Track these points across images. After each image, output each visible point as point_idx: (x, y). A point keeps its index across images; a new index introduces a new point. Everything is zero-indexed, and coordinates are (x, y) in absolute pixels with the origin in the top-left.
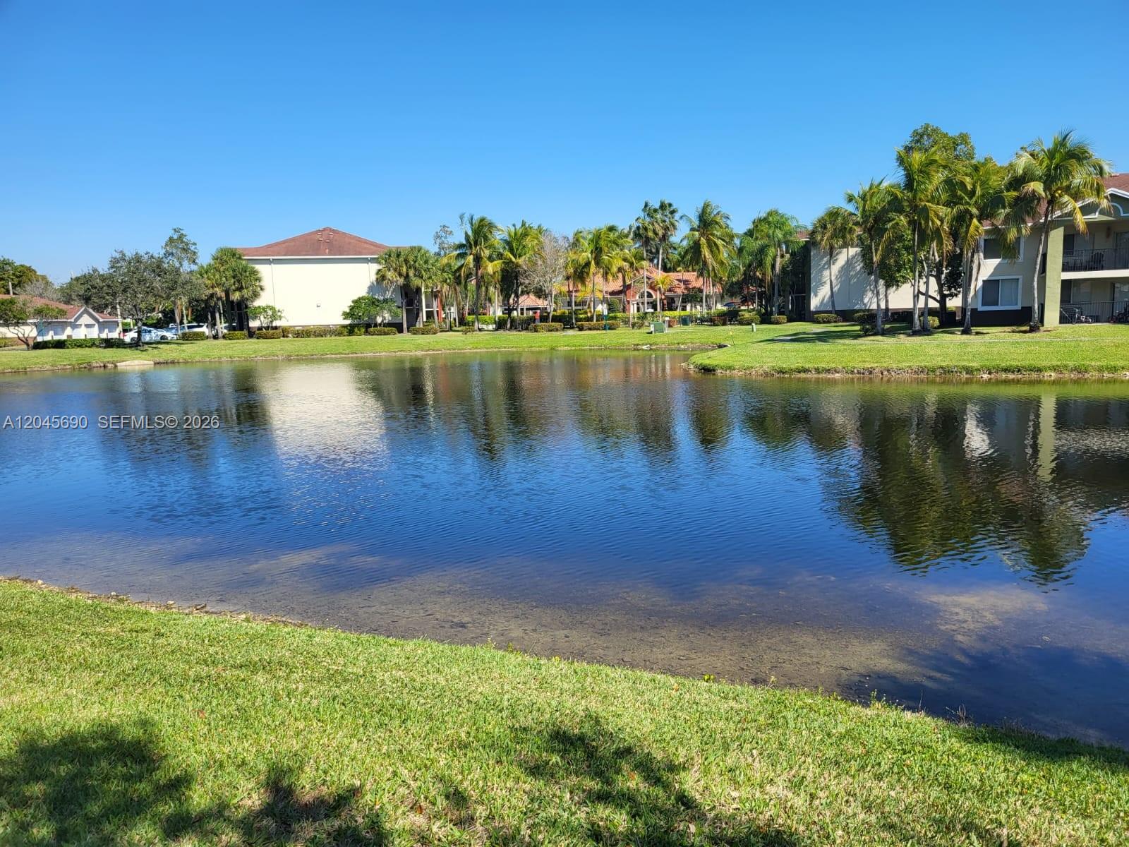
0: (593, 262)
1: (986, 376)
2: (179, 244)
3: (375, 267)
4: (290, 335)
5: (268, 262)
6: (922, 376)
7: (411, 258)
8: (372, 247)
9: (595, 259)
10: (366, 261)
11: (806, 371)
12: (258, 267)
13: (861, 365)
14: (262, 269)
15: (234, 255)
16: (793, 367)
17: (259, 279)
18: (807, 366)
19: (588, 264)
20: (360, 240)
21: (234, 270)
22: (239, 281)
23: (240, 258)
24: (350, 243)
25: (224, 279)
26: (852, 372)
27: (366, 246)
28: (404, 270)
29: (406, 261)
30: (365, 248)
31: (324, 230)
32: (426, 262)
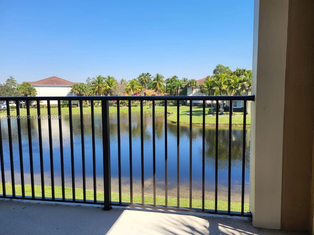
0: (131, 89)
1: (240, 126)
2: (11, 81)
3: (70, 89)
4: (45, 107)
5: (38, 86)
6: (226, 126)
7: (81, 86)
8: (69, 83)
9: (132, 88)
10: (67, 87)
11: (199, 124)
12: (35, 88)
13: (211, 123)
14: (37, 88)
15: (28, 84)
16: (196, 123)
17: (36, 91)
18: (199, 123)
19: (130, 89)
20: (64, 80)
21: (28, 89)
22: (30, 92)
23: (30, 85)
24: (62, 81)
25: (25, 91)
26: (210, 124)
27: (67, 82)
28: (79, 90)
29: (80, 87)
30: (67, 83)
31: (53, 77)
32: (86, 88)
